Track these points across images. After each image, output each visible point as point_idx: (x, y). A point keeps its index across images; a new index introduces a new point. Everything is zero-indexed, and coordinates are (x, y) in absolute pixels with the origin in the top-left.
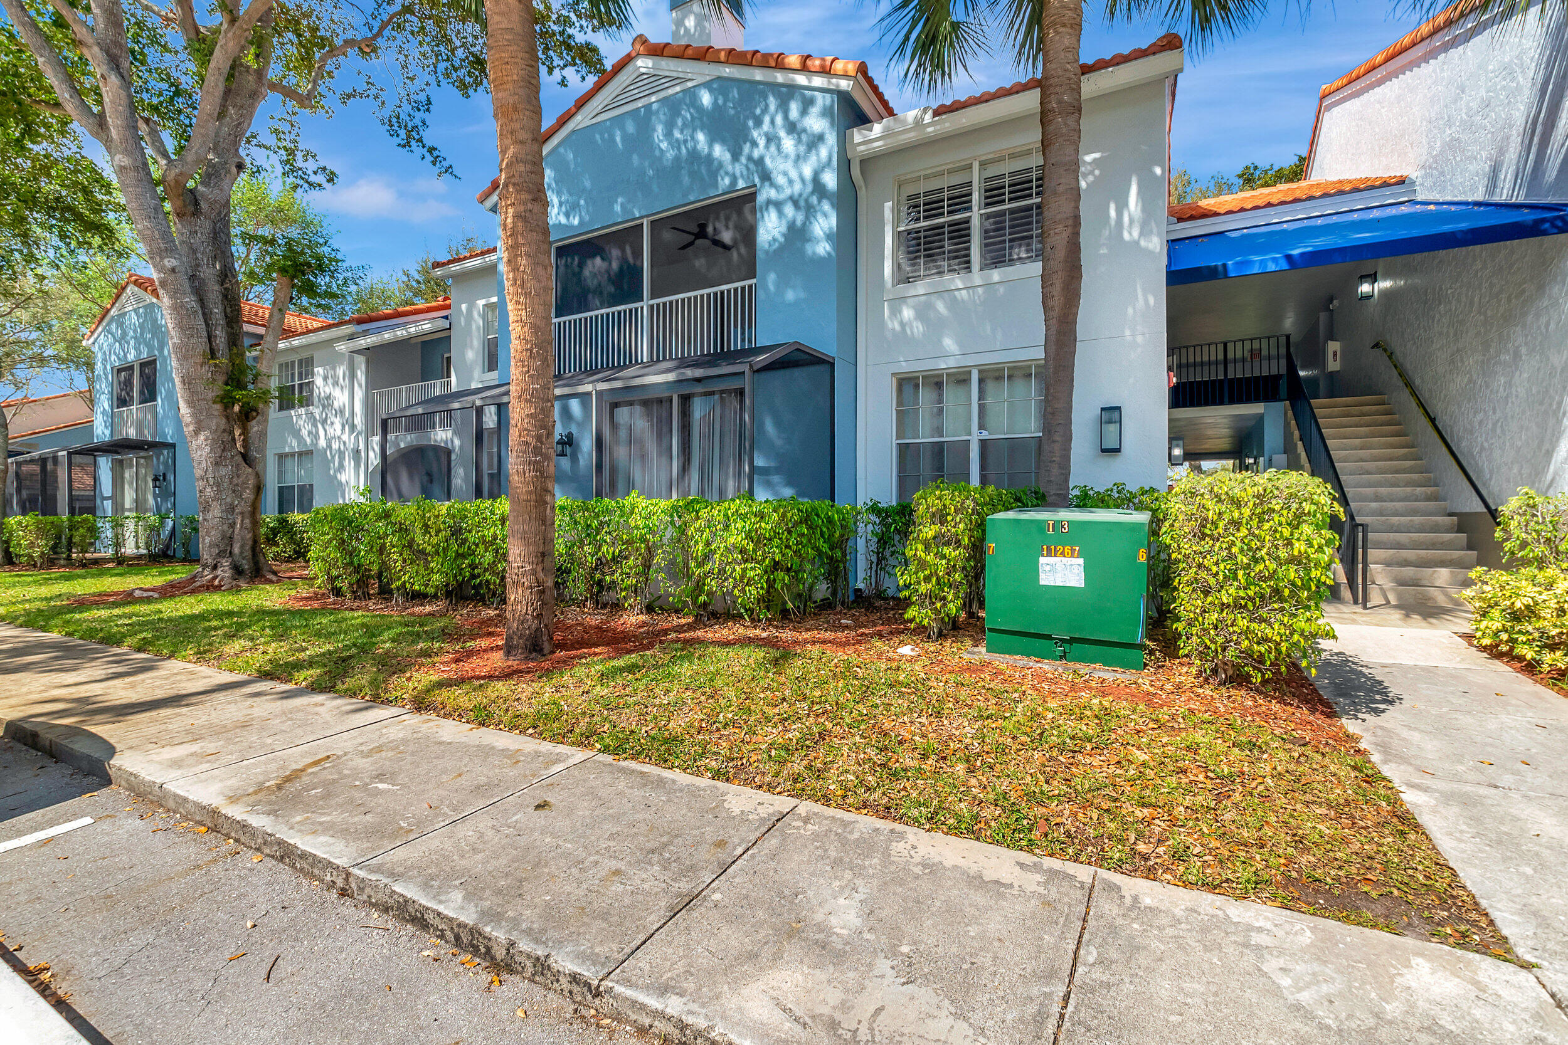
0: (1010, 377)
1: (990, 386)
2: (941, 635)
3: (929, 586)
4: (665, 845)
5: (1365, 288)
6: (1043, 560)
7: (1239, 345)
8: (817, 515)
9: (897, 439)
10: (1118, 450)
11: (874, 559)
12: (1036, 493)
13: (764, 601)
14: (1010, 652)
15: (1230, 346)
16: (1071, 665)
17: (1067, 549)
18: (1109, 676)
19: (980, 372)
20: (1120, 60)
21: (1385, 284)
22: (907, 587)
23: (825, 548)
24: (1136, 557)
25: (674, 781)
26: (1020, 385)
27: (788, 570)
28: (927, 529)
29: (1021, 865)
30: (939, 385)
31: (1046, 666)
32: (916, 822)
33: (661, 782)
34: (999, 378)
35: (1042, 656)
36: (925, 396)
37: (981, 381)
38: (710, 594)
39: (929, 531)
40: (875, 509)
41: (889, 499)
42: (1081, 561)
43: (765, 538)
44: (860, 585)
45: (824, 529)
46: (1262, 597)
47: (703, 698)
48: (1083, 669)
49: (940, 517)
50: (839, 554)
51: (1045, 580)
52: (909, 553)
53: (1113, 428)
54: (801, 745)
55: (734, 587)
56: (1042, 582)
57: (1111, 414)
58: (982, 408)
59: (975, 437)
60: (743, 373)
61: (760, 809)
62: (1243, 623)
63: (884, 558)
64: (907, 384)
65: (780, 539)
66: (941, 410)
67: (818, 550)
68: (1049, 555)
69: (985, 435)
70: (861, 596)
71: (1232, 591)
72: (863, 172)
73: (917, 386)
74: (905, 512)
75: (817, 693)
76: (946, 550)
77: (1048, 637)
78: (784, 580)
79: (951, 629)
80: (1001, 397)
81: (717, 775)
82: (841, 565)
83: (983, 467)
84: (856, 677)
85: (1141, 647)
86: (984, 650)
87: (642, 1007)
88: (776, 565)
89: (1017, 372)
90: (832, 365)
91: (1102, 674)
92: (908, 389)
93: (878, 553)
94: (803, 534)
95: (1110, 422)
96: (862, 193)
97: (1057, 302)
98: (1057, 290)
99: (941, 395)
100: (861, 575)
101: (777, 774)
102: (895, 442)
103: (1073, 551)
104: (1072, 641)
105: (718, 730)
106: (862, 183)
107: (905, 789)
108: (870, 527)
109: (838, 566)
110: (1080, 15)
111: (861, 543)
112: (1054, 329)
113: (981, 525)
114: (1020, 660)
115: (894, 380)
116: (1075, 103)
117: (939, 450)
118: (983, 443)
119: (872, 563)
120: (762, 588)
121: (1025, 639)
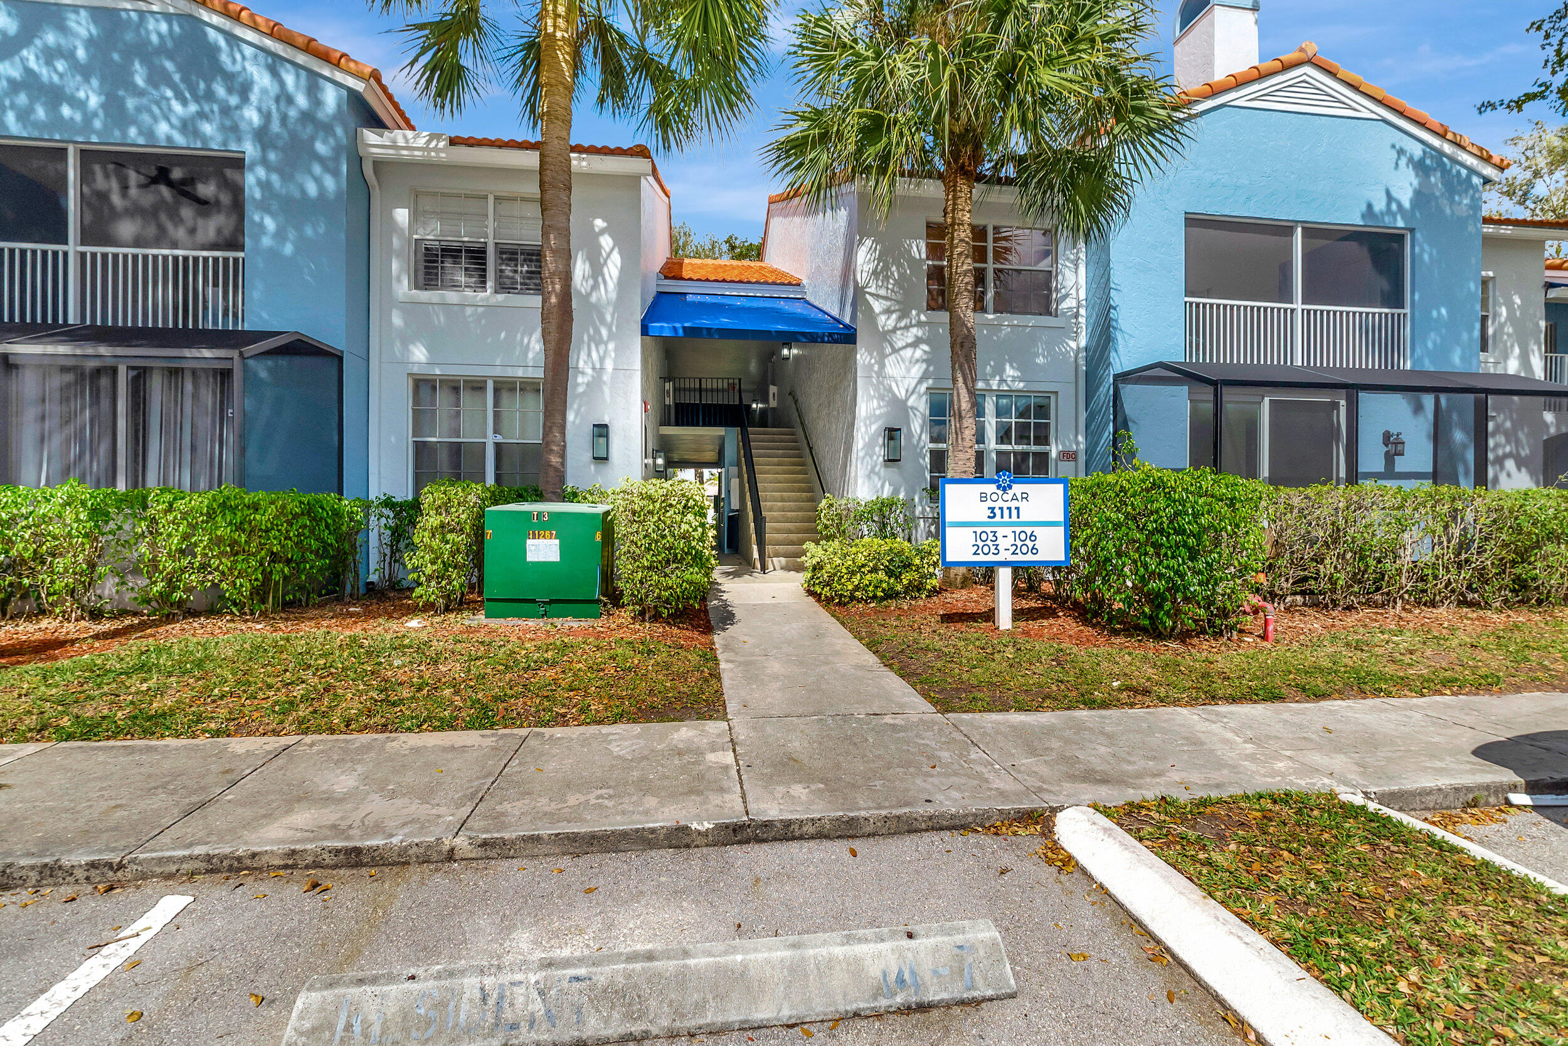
0: (521, 389)
1: (505, 397)
2: (447, 609)
3: (435, 567)
4: (168, 783)
5: (785, 352)
6: (529, 542)
7: (715, 381)
8: (323, 508)
9: (414, 436)
10: (606, 459)
11: (388, 551)
12: (536, 491)
13: (258, 594)
14: (505, 616)
15: (703, 381)
16: (550, 620)
17: (547, 533)
18: (575, 625)
19: (495, 382)
20: (605, 151)
21: (795, 351)
22: (415, 569)
23: (331, 540)
24: (594, 537)
25: (167, 746)
26: (530, 398)
27: (288, 562)
28: (432, 520)
29: (483, 736)
30: (456, 389)
31: (531, 623)
32: (409, 730)
33: (149, 749)
34: (512, 389)
35: (528, 616)
36: (443, 400)
37: (497, 391)
38: (189, 590)
39: (434, 521)
40: (388, 503)
41: (404, 493)
42: (557, 542)
43: (260, 530)
44: (373, 578)
45: (329, 521)
46: (668, 560)
47: (191, 681)
48: (558, 622)
49: (445, 507)
50: (347, 546)
51: (531, 557)
52: (416, 540)
53: (602, 440)
54: (305, 698)
55: (221, 581)
56: (528, 559)
57: (602, 431)
58: (497, 415)
59: (491, 440)
60: (232, 359)
61: (265, 747)
62: (655, 577)
63: (398, 550)
64: (423, 385)
65: (279, 531)
66: (458, 413)
67: (323, 541)
68: (534, 538)
69: (499, 439)
70: (373, 589)
71: (649, 557)
72: (376, 172)
73: (434, 388)
74: (416, 505)
75: (322, 662)
76: (449, 536)
77: (533, 601)
78: (283, 572)
79: (455, 604)
80: (514, 406)
81: (217, 733)
82: (350, 558)
83: (498, 467)
84: (361, 647)
85: (598, 601)
86: (483, 617)
87: (170, 859)
88: (274, 557)
89: (528, 386)
90: (341, 359)
91: (571, 624)
92: (425, 391)
93: (392, 546)
94: (305, 526)
95: (600, 436)
96: (376, 194)
97: (554, 336)
98: (553, 328)
99: (459, 399)
100: (373, 566)
101: (282, 722)
102: (411, 440)
103: (551, 534)
104: (552, 602)
105: (214, 701)
106: (375, 183)
107: (401, 711)
108: (383, 520)
109: (346, 559)
110: (570, 114)
111: (373, 537)
112: (551, 358)
113: (481, 516)
114: (512, 621)
115: (411, 382)
116: (566, 183)
117: (456, 450)
118: (498, 446)
119: (385, 555)
120: (256, 580)
121: (516, 605)
